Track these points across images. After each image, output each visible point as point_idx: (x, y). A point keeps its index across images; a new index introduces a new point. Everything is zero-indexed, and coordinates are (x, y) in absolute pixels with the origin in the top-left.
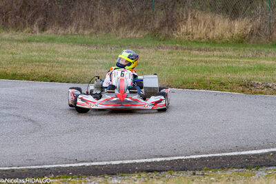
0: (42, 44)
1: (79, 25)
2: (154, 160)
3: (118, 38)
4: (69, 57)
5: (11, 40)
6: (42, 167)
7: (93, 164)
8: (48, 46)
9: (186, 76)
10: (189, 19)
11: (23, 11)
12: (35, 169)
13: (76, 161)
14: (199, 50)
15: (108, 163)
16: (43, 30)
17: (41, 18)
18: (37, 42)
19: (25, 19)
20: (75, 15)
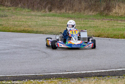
0: (50, 18)
1: (66, 9)
2: (101, 71)
3: (85, 15)
4: (62, 23)
5: (36, 15)
6: (50, 74)
7: (73, 73)
8: (52, 18)
9: (115, 33)
10: (117, 6)
11: (41, 2)
12: (46, 75)
13: (66, 71)
14: (121, 21)
15: (80, 72)
16: (50, 11)
17: (49, 6)
18: (48, 16)
19: (42, 5)
20: (65, 4)
